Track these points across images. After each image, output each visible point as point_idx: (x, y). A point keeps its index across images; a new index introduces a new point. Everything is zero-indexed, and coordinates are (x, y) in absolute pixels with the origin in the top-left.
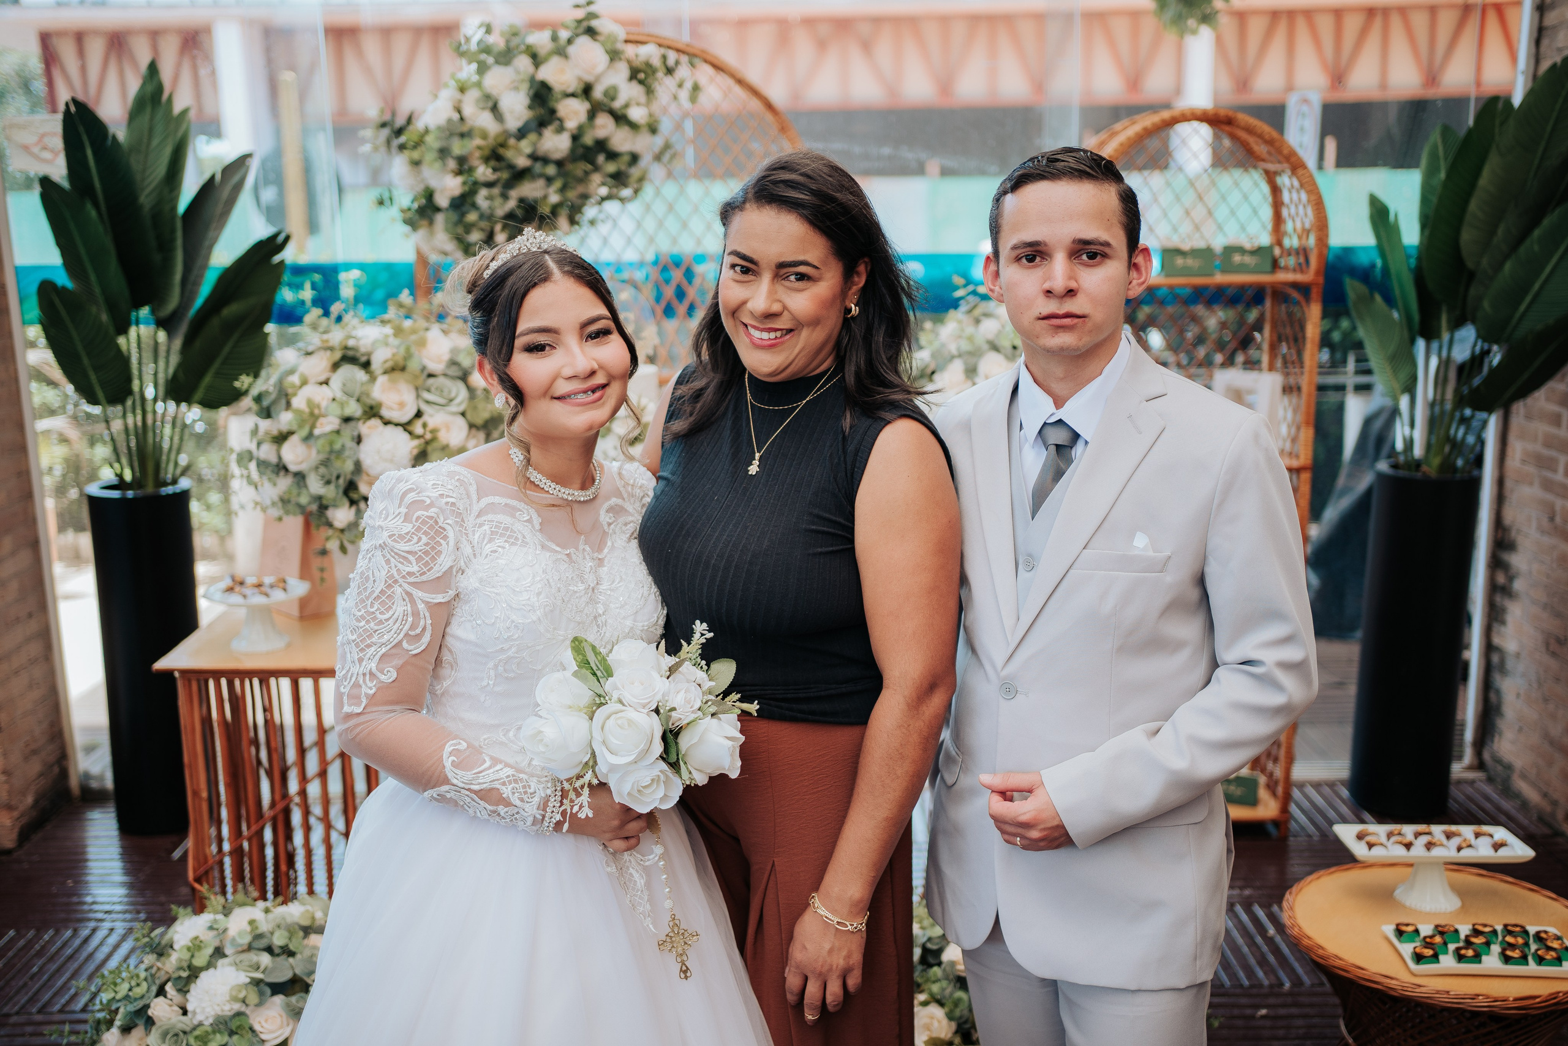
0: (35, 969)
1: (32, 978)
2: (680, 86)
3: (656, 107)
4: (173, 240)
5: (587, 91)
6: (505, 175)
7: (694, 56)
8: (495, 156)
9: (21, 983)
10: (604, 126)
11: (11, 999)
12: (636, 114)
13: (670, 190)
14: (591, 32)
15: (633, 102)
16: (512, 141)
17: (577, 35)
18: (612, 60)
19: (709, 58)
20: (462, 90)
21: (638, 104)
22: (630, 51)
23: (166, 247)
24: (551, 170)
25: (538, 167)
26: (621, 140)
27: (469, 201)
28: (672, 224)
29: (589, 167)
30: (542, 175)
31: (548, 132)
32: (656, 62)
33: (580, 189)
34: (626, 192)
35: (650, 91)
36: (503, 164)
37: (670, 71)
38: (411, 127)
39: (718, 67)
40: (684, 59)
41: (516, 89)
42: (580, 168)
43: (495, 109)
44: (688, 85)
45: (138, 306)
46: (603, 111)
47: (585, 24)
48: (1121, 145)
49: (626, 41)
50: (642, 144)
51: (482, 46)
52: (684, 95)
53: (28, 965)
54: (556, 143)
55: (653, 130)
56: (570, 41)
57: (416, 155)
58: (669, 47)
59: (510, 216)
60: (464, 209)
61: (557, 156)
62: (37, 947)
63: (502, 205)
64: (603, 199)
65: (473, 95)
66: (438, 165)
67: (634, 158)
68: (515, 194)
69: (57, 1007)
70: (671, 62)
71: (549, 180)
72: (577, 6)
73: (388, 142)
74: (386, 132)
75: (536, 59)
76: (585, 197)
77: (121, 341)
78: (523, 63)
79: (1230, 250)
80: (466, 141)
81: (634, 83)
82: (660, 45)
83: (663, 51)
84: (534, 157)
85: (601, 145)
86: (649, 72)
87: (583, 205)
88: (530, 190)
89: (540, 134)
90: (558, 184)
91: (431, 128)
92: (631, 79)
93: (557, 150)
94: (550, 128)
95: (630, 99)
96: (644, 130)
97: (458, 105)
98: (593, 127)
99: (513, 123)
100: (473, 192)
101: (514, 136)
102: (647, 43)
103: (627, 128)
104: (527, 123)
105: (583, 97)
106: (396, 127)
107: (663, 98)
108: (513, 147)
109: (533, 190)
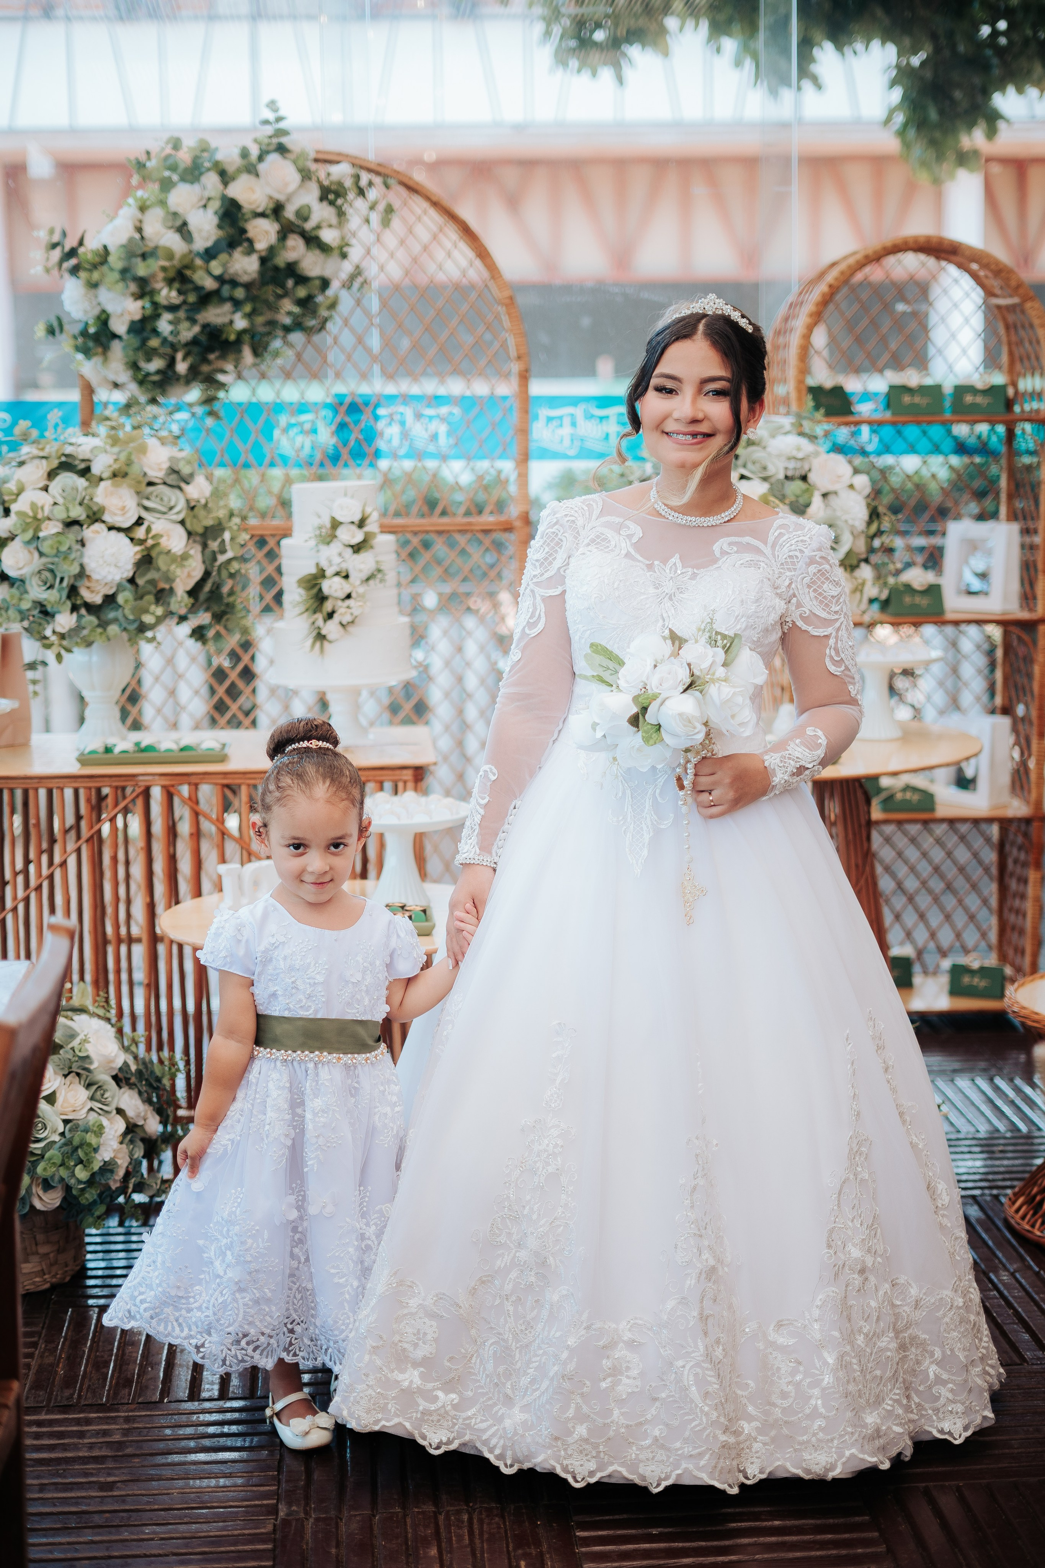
2: (372, 208)
3: (346, 230)
5: (277, 210)
6: (192, 298)
7: (387, 176)
8: (180, 278)
10: (295, 248)
12: (328, 236)
14: (282, 149)
15: (324, 224)
17: (268, 152)
18: (303, 179)
19: (402, 179)
20: (143, 209)
21: (330, 226)
22: (321, 170)
24: (240, 293)
25: (226, 290)
26: (312, 264)
27: (149, 327)
29: (279, 291)
30: (232, 299)
31: (237, 254)
32: (348, 183)
33: (268, 316)
34: (313, 322)
35: (341, 214)
36: (190, 286)
37: (361, 192)
38: (83, 249)
39: (412, 189)
40: (378, 180)
41: (205, 206)
42: (269, 292)
43: (183, 229)
44: (381, 207)
46: (293, 232)
47: (275, 141)
48: (842, 273)
49: (316, 160)
50: (332, 269)
51: (168, 162)
52: (375, 217)
54: (245, 266)
55: (343, 254)
56: (261, 158)
57: (96, 276)
58: (361, 167)
59: (195, 342)
60: (145, 334)
61: (245, 279)
63: (189, 329)
64: (287, 329)
65: (156, 213)
66: (121, 285)
67: (325, 283)
68: (199, 318)
70: (363, 182)
71: (237, 304)
72: (266, 122)
73: (61, 264)
74: (57, 254)
75: (225, 177)
76: (272, 325)
78: (211, 180)
79: (960, 390)
80: (151, 261)
81: (325, 203)
82: (354, 165)
83: (355, 171)
84: (220, 279)
85: (292, 270)
86: (340, 191)
87: (269, 334)
88: (215, 315)
89: (230, 255)
90: (248, 308)
91: (111, 248)
92: (322, 199)
93: (246, 273)
94: (239, 249)
95: (322, 221)
96: (336, 253)
97: (138, 224)
98: (284, 247)
99: (201, 243)
100: (156, 316)
101: (202, 258)
102: (338, 162)
103: (317, 252)
104: (217, 243)
105: (272, 217)
106: (67, 248)
107: (354, 222)
108: (201, 268)
109: (218, 315)
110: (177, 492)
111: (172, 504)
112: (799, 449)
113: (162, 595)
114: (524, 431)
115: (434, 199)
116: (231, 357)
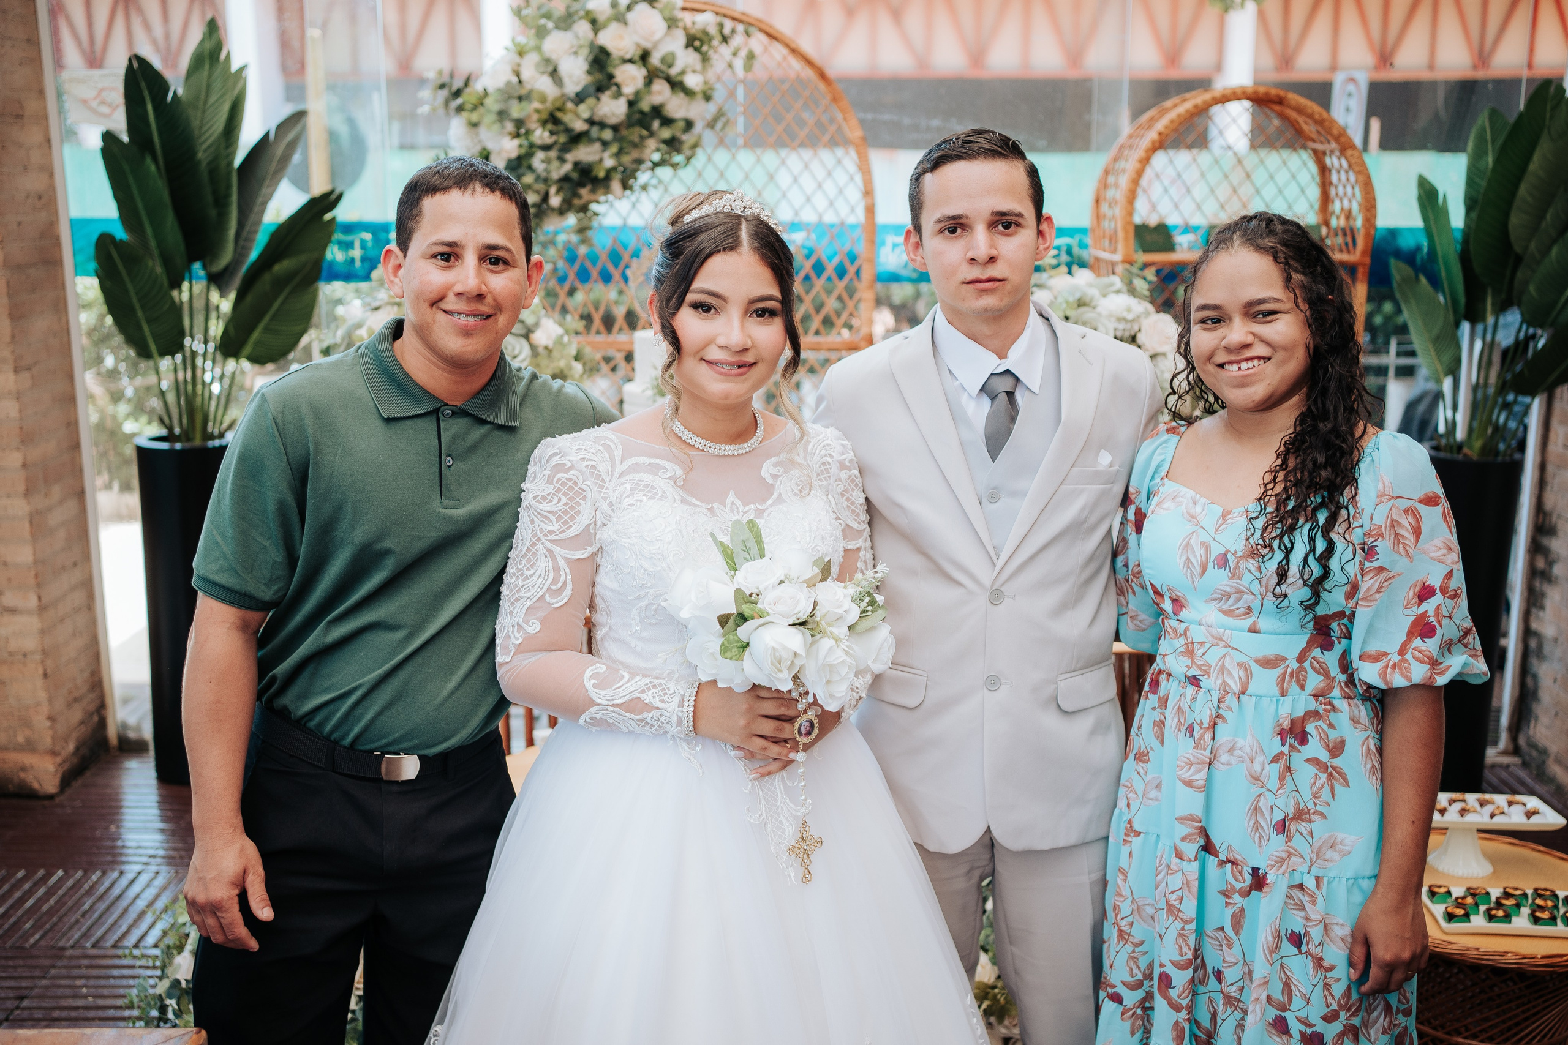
0: (86, 906)
1: (84, 915)
2: (735, 54)
3: (711, 75)
4: (228, 195)
5: (645, 57)
6: (562, 139)
7: (750, 25)
8: (552, 120)
9: (73, 920)
10: (661, 92)
11: (65, 934)
12: (692, 81)
13: (721, 157)
15: (689, 70)
16: (570, 105)
17: (636, 2)
18: (669, 27)
19: (764, 27)
20: (521, 54)
21: (694, 71)
22: (687, 18)
23: (221, 203)
24: (608, 135)
25: (595, 131)
26: (677, 107)
27: (525, 164)
29: (645, 133)
30: (599, 139)
31: (606, 97)
32: (713, 30)
33: (635, 154)
34: (678, 158)
35: (705, 59)
36: (561, 128)
37: (725, 40)
38: (468, 90)
39: (772, 37)
40: (740, 28)
41: (575, 53)
42: (637, 132)
43: (554, 73)
44: (743, 53)
45: (192, 259)
46: (658, 77)
48: (1172, 122)
49: (684, 9)
50: (698, 111)
51: (544, 10)
52: (739, 63)
53: (79, 903)
54: (613, 108)
55: (708, 98)
56: (629, 8)
57: (474, 117)
58: (725, 16)
59: (566, 179)
60: (521, 171)
61: (613, 121)
62: (86, 886)
63: (559, 168)
64: (656, 165)
65: (532, 59)
66: (497, 126)
67: (689, 125)
68: (570, 157)
69: (109, 943)
70: (727, 31)
71: (605, 144)
73: (447, 103)
74: (444, 93)
75: (595, 24)
76: (639, 162)
77: (175, 293)
78: (583, 28)
80: (524, 104)
81: (691, 50)
82: (717, 14)
83: (719, 19)
84: (591, 122)
85: (657, 111)
86: (705, 39)
87: (637, 170)
88: (585, 153)
89: (598, 99)
90: (614, 148)
91: (490, 90)
92: (687, 46)
93: (614, 115)
94: (608, 93)
95: (686, 67)
96: (700, 97)
97: (516, 68)
98: (649, 93)
99: (572, 88)
100: (529, 155)
101: (572, 101)
102: (703, 11)
103: (682, 95)
104: (585, 88)
105: (640, 63)
106: (455, 88)
107: (718, 67)
108: (571, 111)
109: (589, 154)
110: (524, 341)
111: (516, 352)
112: (1129, 310)
115: (793, 46)
116: (601, 191)
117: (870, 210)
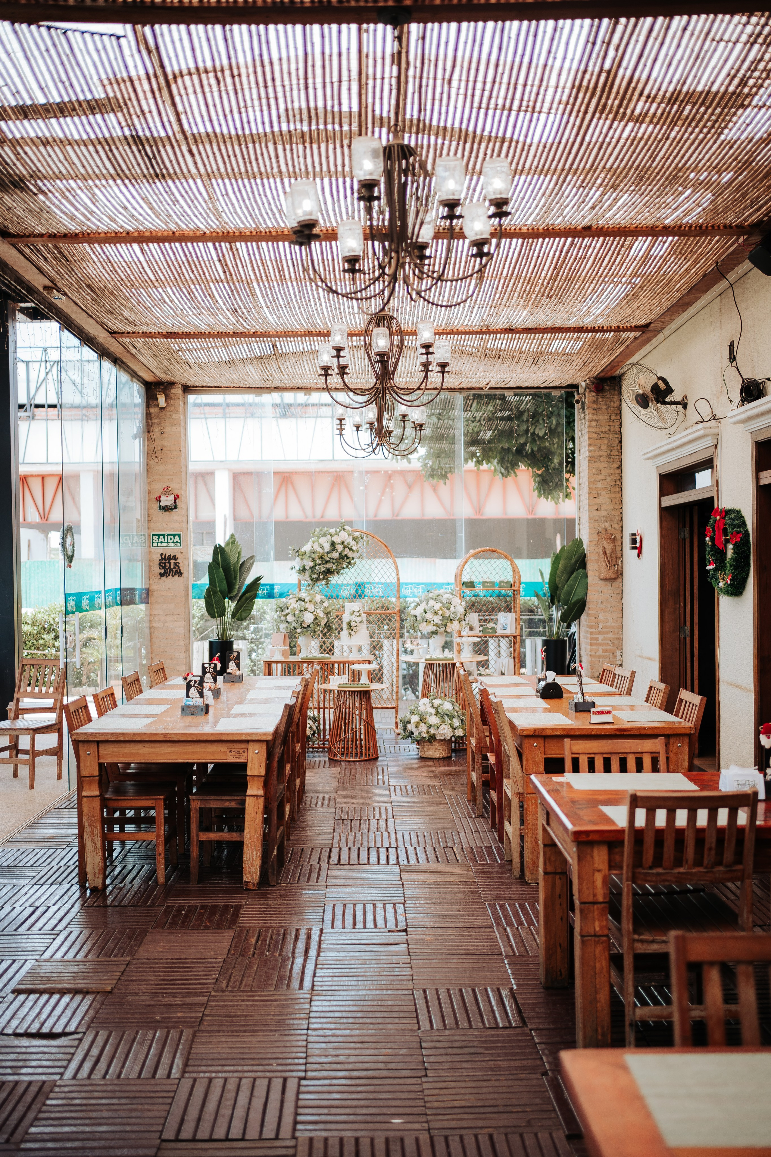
2: (364, 541)
3: (358, 546)
4: (237, 576)
5: (343, 543)
6: (324, 562)
7: (368, 534)
8: (321, 558)
10: (347, 551)
12: (354, 548)
13: (361, 565)
17: (341, 530)
18: (349, 536)
20: (313, 542)
21: (355, 546)
22: (353, 534)
23: (236, 578)
24: (334, 561)
25: (331, 560)
26: (350, 554)
27: (314, 568)
28: (361, 574)
29: (343, 560)
30: (332, 562)
32: (359, 536)
33: (340, 566)
34: (351, 566)
36: (324, 559)
38: (301, 551)
39: (373, 537)
40: (365, 535)
41: (327, 543)
42: (341, 561)
43: (322, 548)
44: (366, 541)
45: (227, 594)
46: (346, 547)
49: (352, 532)
50: (355, 555)
52: (365, 544)
54: (336, 555)
55: (358, 552)
56: (340, 532)
57: (301, 557)
58: (362, 532)
59: (324, 571)
60: (313, 570)
61: (336, 558)
63: (322, 569)
64: (345, 568)
65: (317, 544)
67: (353, 558)
68: (325, 567)
70: (362, 536)
71: (334, 563)
73: (295, 554)
75: (332, 536)
77: (222, 602)
78: (329, 537)
79: (501, 582)
80: (315, 554)
81: (353, 541)
82: (359, 532)
84: (330, 558)
85: (346, 555)
86: (358, 539)
87: (341, 569)
88: (329, 566)
89: (333, 553)
90: (336, 564)
91: (307, 551)
94: (335, 551)
95: (353, 545)
96: (356, 552)
97: (313, 546)
98: (344, 551)
99: (326, 550)
100: (316, 566)
101: (326, 553)
102: (357, 531)
103: (352, 551)
104: (330, 550)
106: (297, 550)
107: (360, 544)
108: (326, 556)
110: (322, 605)
111: (321, 607)
113: (319, 625)
114: (398, 591)
115: (378, 539)
116: (332, 574)
117: (398, 579)
